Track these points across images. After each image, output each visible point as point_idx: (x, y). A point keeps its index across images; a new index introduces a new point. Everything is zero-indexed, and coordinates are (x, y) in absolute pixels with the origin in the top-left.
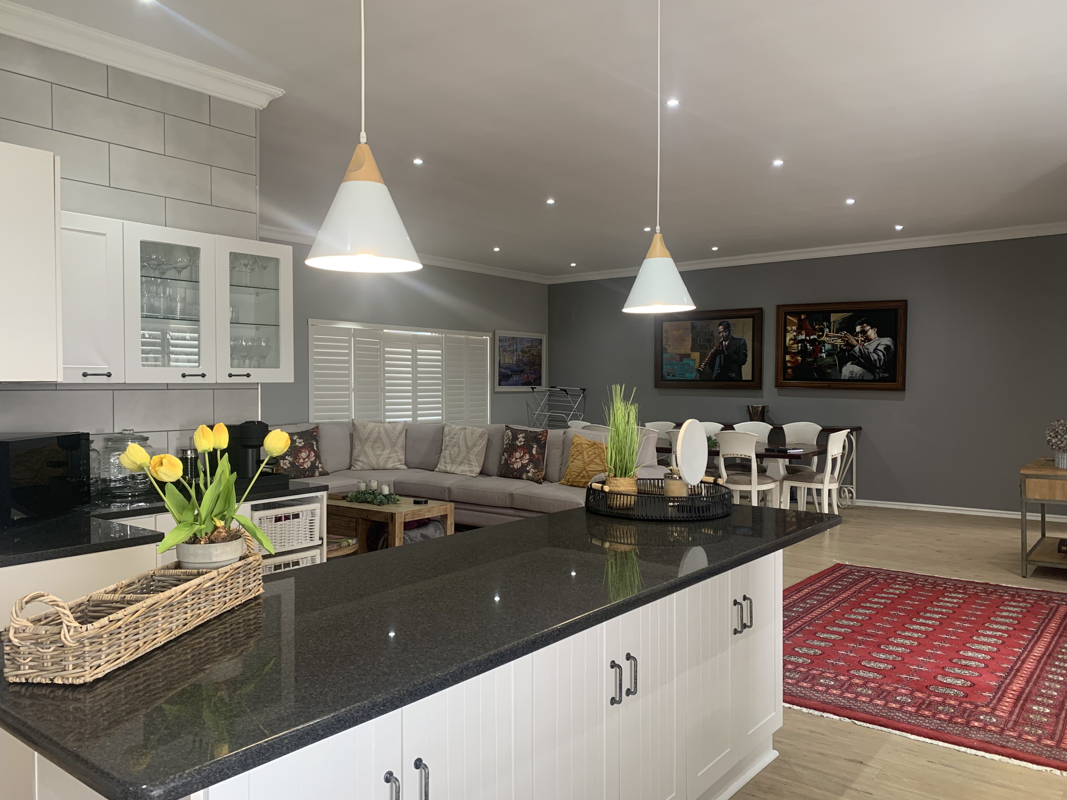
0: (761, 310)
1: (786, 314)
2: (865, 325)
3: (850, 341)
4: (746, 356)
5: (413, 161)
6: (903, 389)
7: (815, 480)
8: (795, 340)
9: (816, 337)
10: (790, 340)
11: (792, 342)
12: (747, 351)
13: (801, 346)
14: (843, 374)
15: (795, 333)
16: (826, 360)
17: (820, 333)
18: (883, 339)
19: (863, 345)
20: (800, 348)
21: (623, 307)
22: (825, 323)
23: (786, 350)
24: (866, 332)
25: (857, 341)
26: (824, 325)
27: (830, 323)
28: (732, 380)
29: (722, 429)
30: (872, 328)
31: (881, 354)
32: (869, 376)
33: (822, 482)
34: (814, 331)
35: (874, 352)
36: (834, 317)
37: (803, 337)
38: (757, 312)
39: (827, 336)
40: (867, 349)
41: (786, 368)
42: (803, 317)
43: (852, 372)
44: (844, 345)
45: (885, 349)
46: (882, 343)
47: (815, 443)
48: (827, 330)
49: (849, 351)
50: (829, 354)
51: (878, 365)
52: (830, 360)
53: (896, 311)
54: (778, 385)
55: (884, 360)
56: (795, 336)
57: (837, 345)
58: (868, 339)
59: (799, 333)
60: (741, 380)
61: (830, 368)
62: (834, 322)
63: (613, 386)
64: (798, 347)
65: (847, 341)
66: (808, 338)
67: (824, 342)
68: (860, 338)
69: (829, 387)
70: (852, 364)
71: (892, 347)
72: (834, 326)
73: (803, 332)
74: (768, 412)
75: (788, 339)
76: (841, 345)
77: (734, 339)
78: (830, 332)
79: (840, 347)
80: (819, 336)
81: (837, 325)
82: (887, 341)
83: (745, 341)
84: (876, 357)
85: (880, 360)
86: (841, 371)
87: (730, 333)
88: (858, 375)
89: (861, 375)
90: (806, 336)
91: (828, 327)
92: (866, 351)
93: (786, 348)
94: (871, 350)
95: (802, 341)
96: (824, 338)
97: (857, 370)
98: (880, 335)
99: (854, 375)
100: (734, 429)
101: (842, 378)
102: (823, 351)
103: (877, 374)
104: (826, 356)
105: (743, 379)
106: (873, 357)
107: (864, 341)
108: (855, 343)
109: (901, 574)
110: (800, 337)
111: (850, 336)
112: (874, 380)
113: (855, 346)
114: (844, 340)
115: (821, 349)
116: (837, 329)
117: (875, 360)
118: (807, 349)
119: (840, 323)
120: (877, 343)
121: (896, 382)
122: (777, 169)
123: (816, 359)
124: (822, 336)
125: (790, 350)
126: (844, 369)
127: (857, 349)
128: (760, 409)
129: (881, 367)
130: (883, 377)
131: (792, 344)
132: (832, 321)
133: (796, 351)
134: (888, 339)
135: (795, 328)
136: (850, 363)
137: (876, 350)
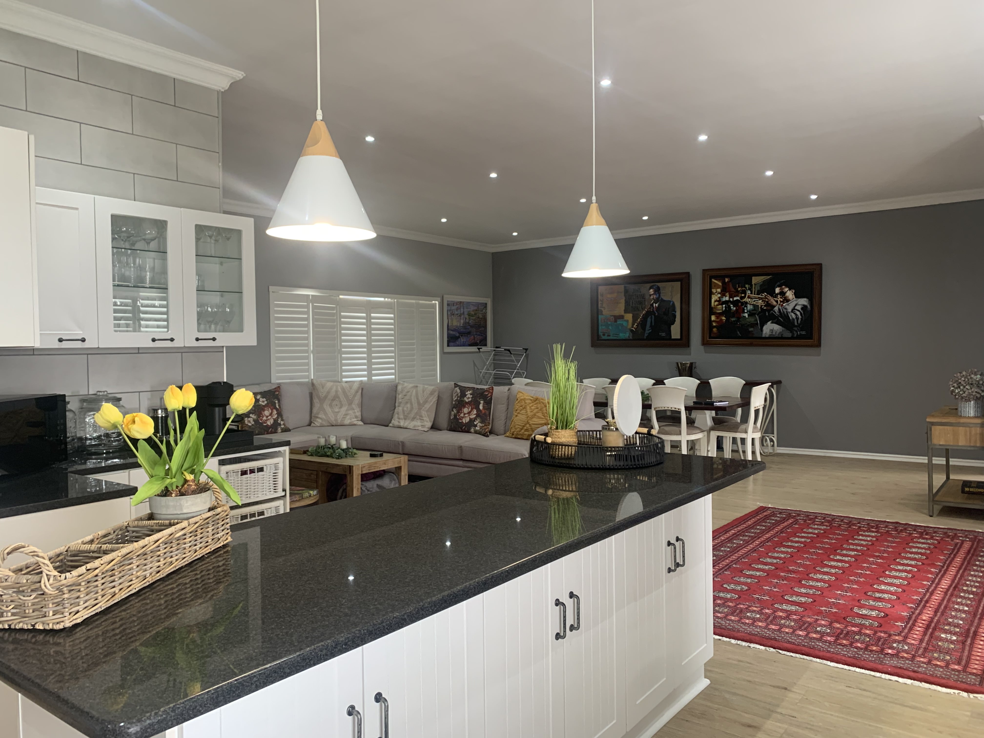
0: (688, 274)
1: (711, 277)
2: (783, 287)
3: (769, 302)
4: (675, 316)
5: (365, 139)
6: (819, 345)
7: (739, 430)
8: (719, 301)
9: (738, 298)
10: (715, 301)
11: (717, 303)
12: (676, 312)
13: (725, 307)
14: (764, 332)
15: (719, 295)
16: (747, 320)
17: (743, 295)
18: (800, 299)
19: (782, 305)
20: (724, 309)
21: (562, 272)
22: (747, 286)
23: (712, 311)
24: (785, 293)
25: (777, 302)
26: (746, 288)
27: (751, 285)
28: (663, 339)
29: (654, 384)
30: (790, 290)
31: (798, 313)
32: (788, 334)
33: (746, 432)
34: (737, 293)
35: (792, 311)
36: (755, 280)
37: (727, 298)
38: (684, 276)
39: (749, 297)
40: (786, 309)
41: (711, 327)
42: (727, 280)
43: (772, 331)
44: (765, 306)
45: (802, 309)
46: (799, 303)
47: (739, 396)
48: (749, 292)
49: (769, 311)
50: (751, 314)
51: (796, 324)
52: (752, 320)
53: (811, 274)
54: (705, 343)
55: (802, 319)
56: (719, 298)
57: (758, 306)
58: (787, 300)
59: (723, 295)
60: (670, 339)
61: (752, 327)
62: (755, 285)
63: (554, 345)
64: (723, 307)
65: (767, 302)
66: (731, 299)
67: (746, 303)
68: (779, 299)
69: (751, 345)
70: (772, 323)
71: (809, 307)
72: (755, 288)
73: (727, 294)
74: (695, 368)
75: (713, 301)
76: (762, 306)
77: (664, 301)
78: (751, 293)
79: (761, 307)
80: (742, 298)
81: (758, 288)
82: (804, 301)
83: (674, 304)
84: (794, 316)
85: (797, 319)
86: (762, 330)
87: (659, 296)
88: (777, 333)
89: (780, 332)
90: (730, 298)
91: (750, 289)
92: (785, 311)
93: (711, 308)
94: (790, 310)
95: (726, 302)
96: (746, 300)
97: (777, 328)
98: (798, 296)
99: (774, 333)
100: (664, 384)
101: (763, 336)
102: (746, 311)
103: (795, 332)
104: (749, 315)
105: (673, 337)
106: (791, 316)
107: (783, 302)
108: (775, 303)
109: (819, 515)
110: (724, 299)
111: (770, 297)
112: (792, 338)
113: (775, 307)
114: (765, 301)
115: (744, 310)
116: (758, 291)
117: (793, 319)
118: (731, 309)
119: (761, 286)
120: (795, 303)
121: (812, 339)
122: (702, 143)
123: (739, 318)
124: (744, 297)
125: (714, 310)
126: (765, 328)
127: (776, 309)
128: (688, 365)
129: (799, 326)
130: (801, 334)
131: (717, 305)
132: (753, 283)
133: (720, 311)
134: (805, 299)
135: (719, 290)
136: (770, 322)
137: (793, 310)
